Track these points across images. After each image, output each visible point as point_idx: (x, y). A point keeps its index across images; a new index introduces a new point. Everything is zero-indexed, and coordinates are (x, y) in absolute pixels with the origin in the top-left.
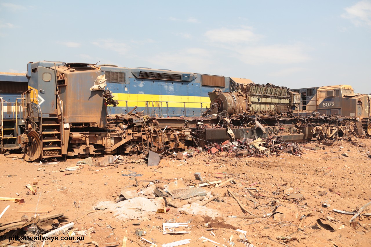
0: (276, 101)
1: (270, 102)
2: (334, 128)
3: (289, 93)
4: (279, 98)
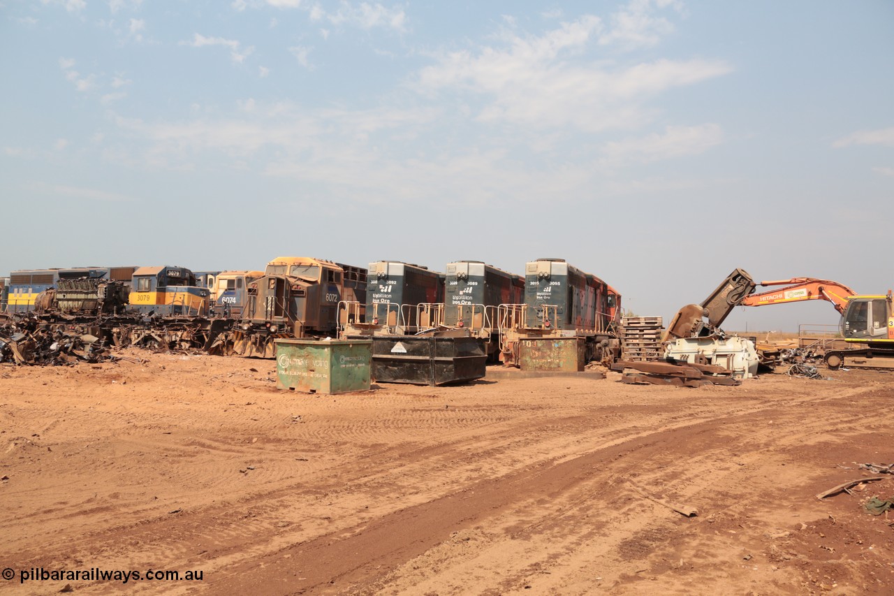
0: (83, 296)
1: (75, 298)
2: (139, 332)
3: (96, 286)
4: (85, 293)
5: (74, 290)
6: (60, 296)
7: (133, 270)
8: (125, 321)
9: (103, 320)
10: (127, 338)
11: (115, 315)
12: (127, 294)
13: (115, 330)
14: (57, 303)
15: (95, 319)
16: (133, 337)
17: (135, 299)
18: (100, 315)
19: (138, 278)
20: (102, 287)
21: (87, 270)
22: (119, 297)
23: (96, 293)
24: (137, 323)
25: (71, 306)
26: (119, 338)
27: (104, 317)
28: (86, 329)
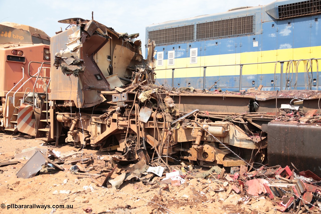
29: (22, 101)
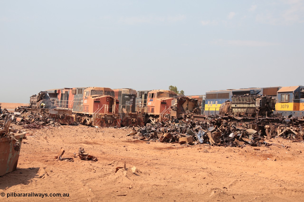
1: (242, 107)
2: (282, 128)
3: (255, 100)
4: (248, 104)
5: (241, 102)
6: (233, 106)
7: (278, 89)
8: (273, 121)
9: (259, 120)
10: (274, 132)
11: (267, 117)
12: (274, 104)
13: (267, 126)
14: (232, 110)
15: (254, 119)
16: (279, 131)
17: (279, 107)
18: (257, 117)
19: (280, 94)
20: (258, 100)
21: (249, 90)
22: (269, 106)
23: (255, 104)
24: (281, 122)
25: (240, 111)
26: (269, 131)
27: (259, 118)
28: (249, 125)
29: (165, 116)
